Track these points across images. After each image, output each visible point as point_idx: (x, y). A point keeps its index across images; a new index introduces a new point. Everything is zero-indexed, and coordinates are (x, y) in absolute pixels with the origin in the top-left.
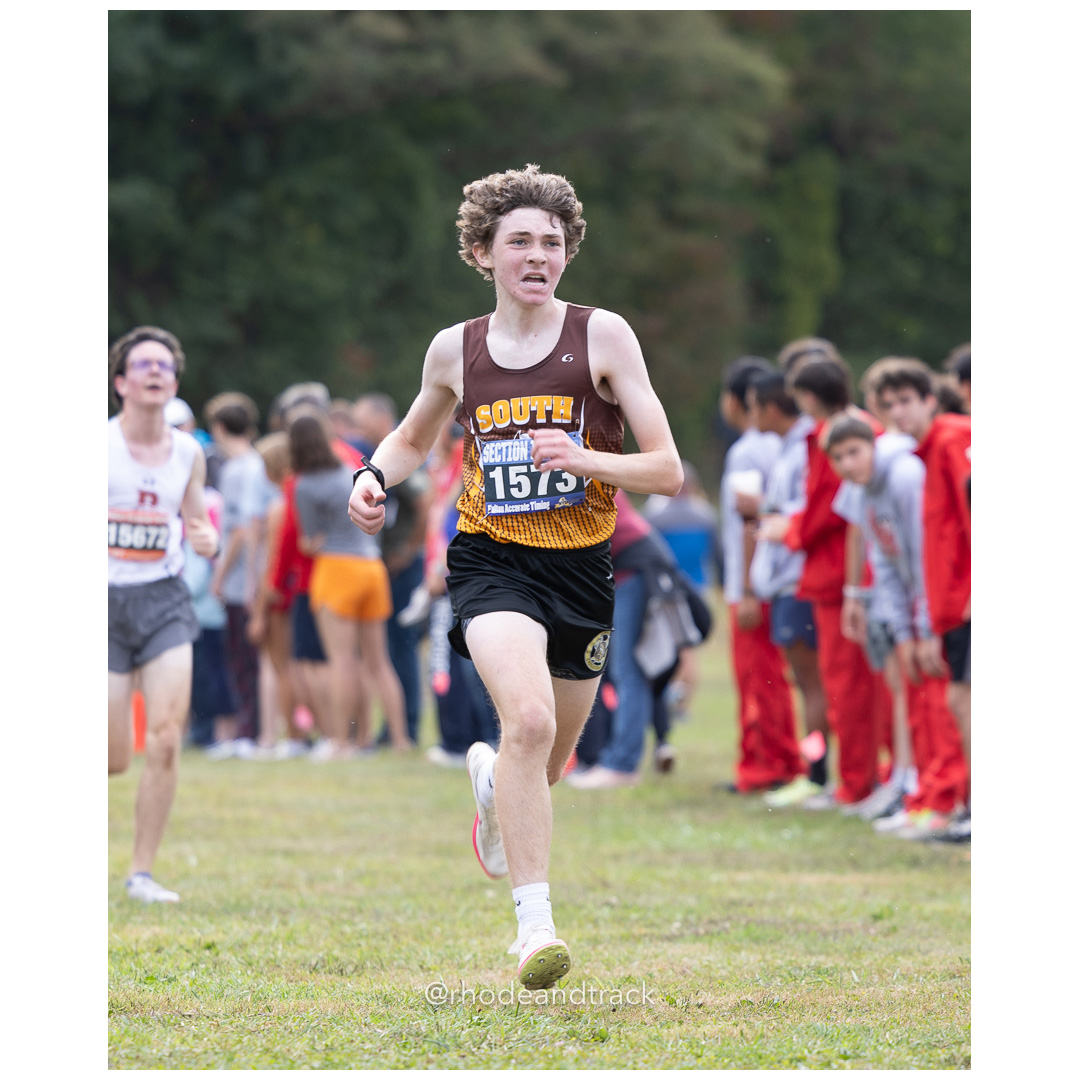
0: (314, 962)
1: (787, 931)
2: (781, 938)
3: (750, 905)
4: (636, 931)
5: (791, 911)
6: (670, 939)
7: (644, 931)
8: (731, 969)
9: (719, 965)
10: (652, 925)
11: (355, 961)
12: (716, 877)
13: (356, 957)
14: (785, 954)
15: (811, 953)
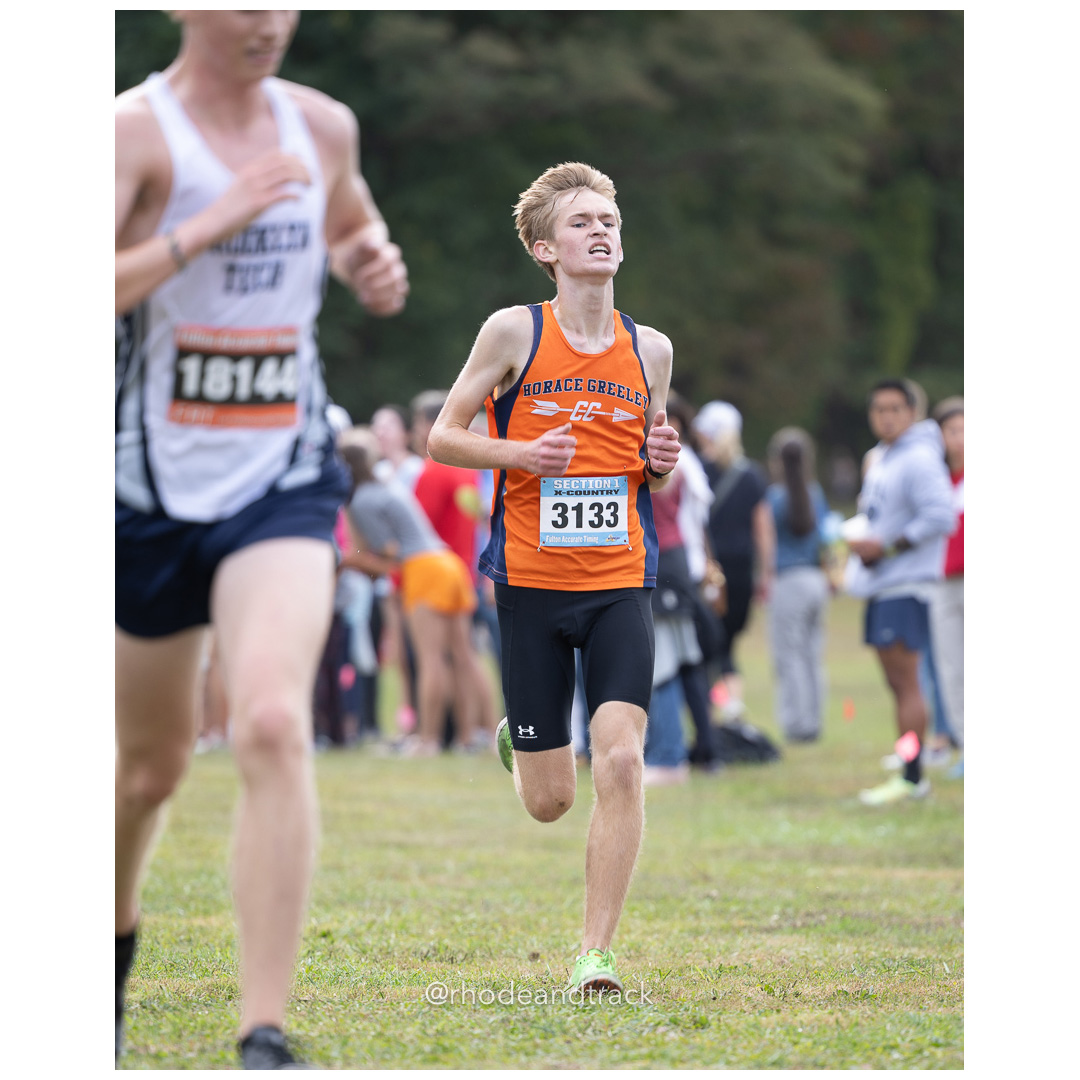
0: (425, 952)
1: (881, 924)
2: (874, 931)
3: (846, 899)
4: (736, 922)
5: (885, 905)
6: (769, 930)
7: (743, 923)
8: (827, 959)
9: (816, 956)
10: (752, 917)
11: (465, 950)
12: (812, 872)
13: (466, 945)
14: (879, 946)
15: (904, 946)
